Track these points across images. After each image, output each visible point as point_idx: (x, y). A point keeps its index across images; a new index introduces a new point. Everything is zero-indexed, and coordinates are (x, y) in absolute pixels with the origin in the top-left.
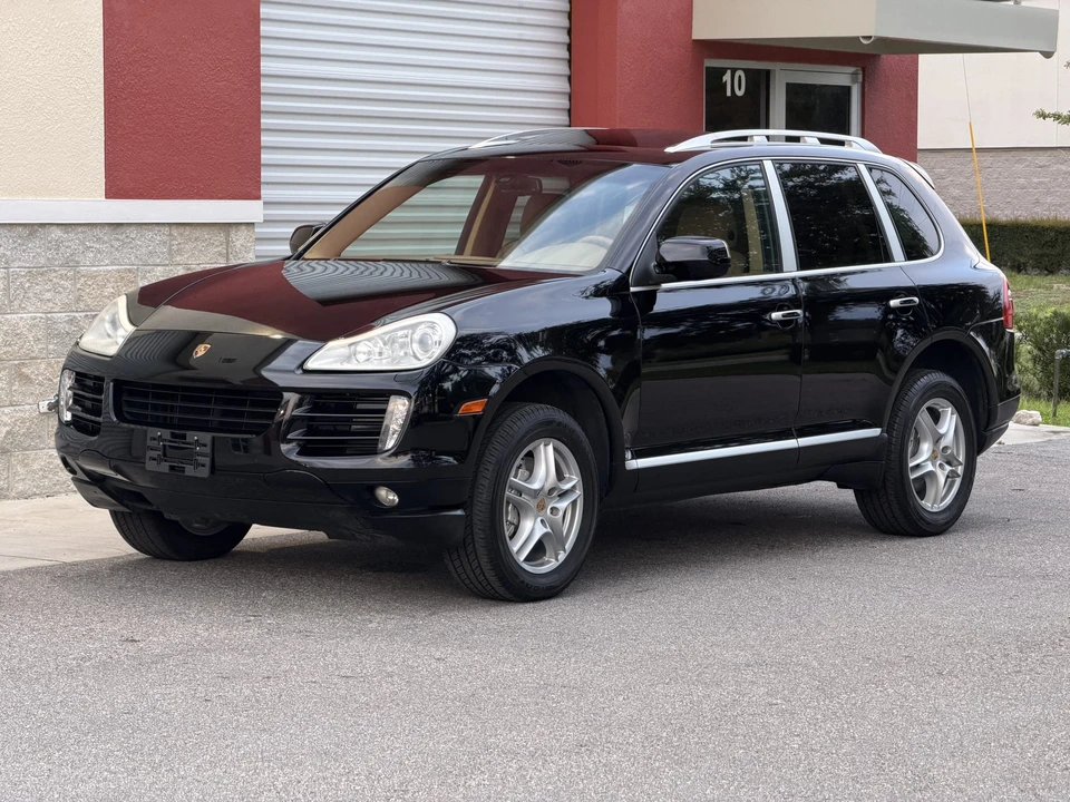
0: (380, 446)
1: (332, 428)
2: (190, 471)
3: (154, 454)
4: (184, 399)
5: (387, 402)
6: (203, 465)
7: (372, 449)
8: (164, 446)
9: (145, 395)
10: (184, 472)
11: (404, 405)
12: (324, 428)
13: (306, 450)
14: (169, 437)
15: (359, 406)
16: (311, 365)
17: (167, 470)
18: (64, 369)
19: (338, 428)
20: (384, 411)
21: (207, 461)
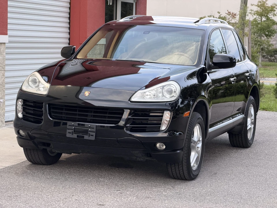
0: (161, 129)
1: (140, 122)
2: (86, 137)
3: (71, 131)
4: (80, 111)
5: (163, 113)
6: (93, 136)
7: (158, 130)
8: (74, 128)
9: (62, 109)
10: (84, 138)
11: (168, 114)
12: (137, 122)
13: (132, 130)
14: (77, 125)
15: (151, 114)
16: (133, 99)
17: (76, 137)
18: (18, 99)
19: (142, 122)
20: (162, 116)
21: (94, 134)
